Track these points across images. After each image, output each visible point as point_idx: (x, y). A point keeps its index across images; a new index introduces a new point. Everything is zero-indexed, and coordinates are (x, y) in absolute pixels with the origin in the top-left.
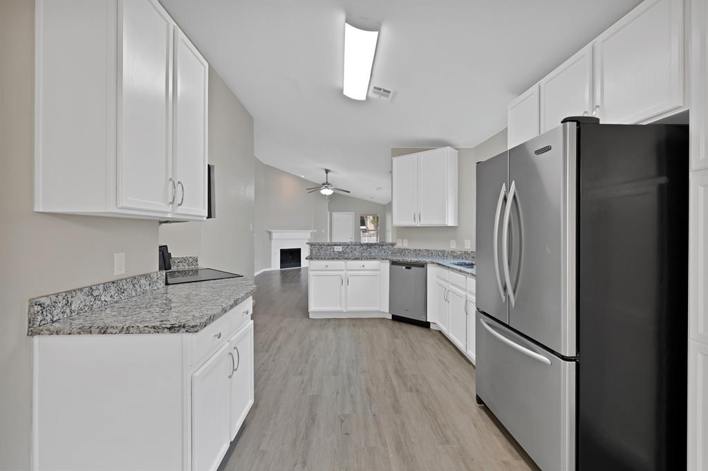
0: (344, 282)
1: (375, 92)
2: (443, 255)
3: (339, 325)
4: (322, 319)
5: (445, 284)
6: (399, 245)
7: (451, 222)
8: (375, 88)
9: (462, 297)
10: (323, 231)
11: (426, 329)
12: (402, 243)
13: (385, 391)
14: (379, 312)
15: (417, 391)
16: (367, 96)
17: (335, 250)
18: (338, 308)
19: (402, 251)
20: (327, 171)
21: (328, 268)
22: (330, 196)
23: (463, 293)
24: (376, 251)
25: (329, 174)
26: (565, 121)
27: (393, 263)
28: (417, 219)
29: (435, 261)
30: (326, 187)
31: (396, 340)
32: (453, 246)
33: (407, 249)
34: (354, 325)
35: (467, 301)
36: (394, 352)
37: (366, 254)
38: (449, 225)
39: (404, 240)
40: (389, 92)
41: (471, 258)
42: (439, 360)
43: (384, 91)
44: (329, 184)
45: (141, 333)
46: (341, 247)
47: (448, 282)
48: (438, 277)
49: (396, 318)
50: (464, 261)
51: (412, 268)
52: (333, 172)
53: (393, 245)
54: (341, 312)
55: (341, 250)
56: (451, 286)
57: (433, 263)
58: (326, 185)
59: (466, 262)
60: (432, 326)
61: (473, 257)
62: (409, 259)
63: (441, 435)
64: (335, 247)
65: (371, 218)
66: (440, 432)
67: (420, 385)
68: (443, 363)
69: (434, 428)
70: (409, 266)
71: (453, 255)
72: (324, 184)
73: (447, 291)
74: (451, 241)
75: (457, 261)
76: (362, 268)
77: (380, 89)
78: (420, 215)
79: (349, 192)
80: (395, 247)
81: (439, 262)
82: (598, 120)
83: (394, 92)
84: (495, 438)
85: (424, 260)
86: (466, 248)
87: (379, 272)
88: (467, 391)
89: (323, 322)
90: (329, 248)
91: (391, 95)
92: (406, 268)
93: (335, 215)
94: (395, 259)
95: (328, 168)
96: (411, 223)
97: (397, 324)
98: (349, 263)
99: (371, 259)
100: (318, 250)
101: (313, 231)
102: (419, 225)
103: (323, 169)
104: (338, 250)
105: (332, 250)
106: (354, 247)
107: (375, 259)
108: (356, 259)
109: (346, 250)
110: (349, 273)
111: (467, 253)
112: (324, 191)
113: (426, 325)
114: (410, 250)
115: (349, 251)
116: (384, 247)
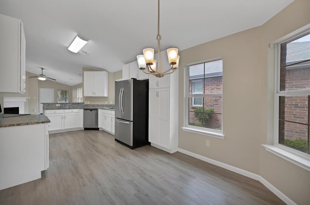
0: (63, 118)
1: (82, 52)
2: (103, 106)
4: (53, 134)
5: (105, 114)
6: (86, 103)
7: (106, 95)
9: (110, 117)
11: (98, 131)
12: (87, 103)
14: (79, 128)
17: (57, 106)
18: (61, 128)
19: (87, 105)
20: (42, 69)
21: (56, 113)
22: (44, 81)
24: (76, 106)
25: (43, 70)
26: (131, 78)
27: (85, 109)
28: (94, 93)
30: (42, 77)
32: (106, 103)
33: (89, 105)
35: (112, 118)
37: (71, 107)
39: (88, 101)
40: (87, 53)
43: (85, 52)
44: (43, 75)
45: (32, 124)
46: (59, 104)
48: (102, 113)
49: (86, 129)
50: (110, 107)
51: (93, 111)
52: (46, 69)
53: (83, 103)
54: (62, 130)
55: (59, 106)
56: (107, 115)
58: (42, 75)
59: (111, 107)
60: (100, 129)
62: (92, 108)
70: (91, 110)
71: (106, 106)
73: (105, 117)
74: (106, 102)
76: (72, 112)
79: (56, 80)
80: (84, 104)
82: (136, 79)
83: (89, 53)
85: (97, 108)
87: (79, 113)
90: (53, 105)
93: (41, 90)
94: (86, 108)
95: (43, 67)
97: (87, 131)
98: (65, 110)
99: (75, 109)
100: (48, 106)
101: (28, 98)
102: (94, 96)
103: (40, 67)
104: (58, 106)
105: (55, 106)
106: (66, 104)
107: (77, 108)
108: (69, 109)
109: (62, 106)
110: (65, 114)
111: (111, 105)
112: (41, 79)
113: (98, 129)
114: (91, 105)
115: (64, 106)
116: (79, 104)
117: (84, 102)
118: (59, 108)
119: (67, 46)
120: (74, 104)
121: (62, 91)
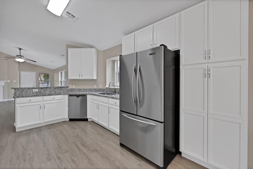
0: (42, 107)
1: (66, 15)
2: (91, 91)
3: (40, 131)
4: (26, 130)
5: (96, 102)
6: (70, 87)
8: (67, 12)
9: (106, 107)
10: (15, 81)
11: (87, 122)
12: (72, 87)
13: (82, 157)
14: (63, 119)
15: (96, 150)
16: (61, 15)
18: (38, 122)
19: (72, 90)
20: (20, 49)
21: (31, 101)
22: (22, 62)
23: (107, 105)
24: (59, 91)
25: (21, 51)
26: (161, 45)
27: (70, 95)
28: (81, 76)
29: (91, 93)
30: (20, 58)
31: (76, 130)
32: (95, 87)
33: (75, 89)
34: (50, 128)
35: (109, 108)
36: (77, 136)
37: (52, 93)
38: (95, 79)
39: (73, 85)
40: (74, 17)
41: (102, 91)
42: (98, 133)
43: (72, 15)
44: (21, 56)
46: (37, 89)
47: (98, 101)
48: (92, 99)
49: (71, 120)
50: (102, 93)
51: (80, 97)
52: (24, 50)
54: (41, 123)
56: (100, 103)
57: (90, 94)
58: (20, 56)
60: (89, 120)
61: (103, 91)
62: (78, 93)
63: (115, 166)
64: (33, 90)
65: (43, 75)
66: (114, 165)
67: (96, 147)
68: (100, 134)
69: (111, 165)
70: (78, 96)
71: (96, 90)
72: (17, 56)
73: (98, 105)
74: (94, 85)
75: (99, 93)
76: (53, 99)
77: (70, 14)
78: (82, 74)
79: (36, 62)
80: (68, 88)
81: (93, 94)
83: (77, 18)
84: (131, 157)
85: (85, 93)
86: (100, 87)
87: (62, 100)
88: (114, 142)
89: (28, 132)
90: (29, 90)
91: (75, 19)
92: (77, 97)
93: (22, 73)
94: (71, 93)
96: (77, 78)
97: (73, 123)
98: (45, 97)
99: (58, 95)
100: (21, 92)
101: (7, 81)
102: (81, 78)
103: (17, 47)
104: (36, 91)
105: (31, 91)
106: (46, 89)
107: (60, 94)
108: (49, 95)
109: (41, 91)
110: (44, 102)
111: (100, 89)
112: (18, 60)
113: (86, 120)
114: (76, 89)
115: (43, 91)
116: (63, 89)
117: (68, 86)
118: (37, 95)
119: (45, 3)
120: (56, 88)
121: (45, 75)
